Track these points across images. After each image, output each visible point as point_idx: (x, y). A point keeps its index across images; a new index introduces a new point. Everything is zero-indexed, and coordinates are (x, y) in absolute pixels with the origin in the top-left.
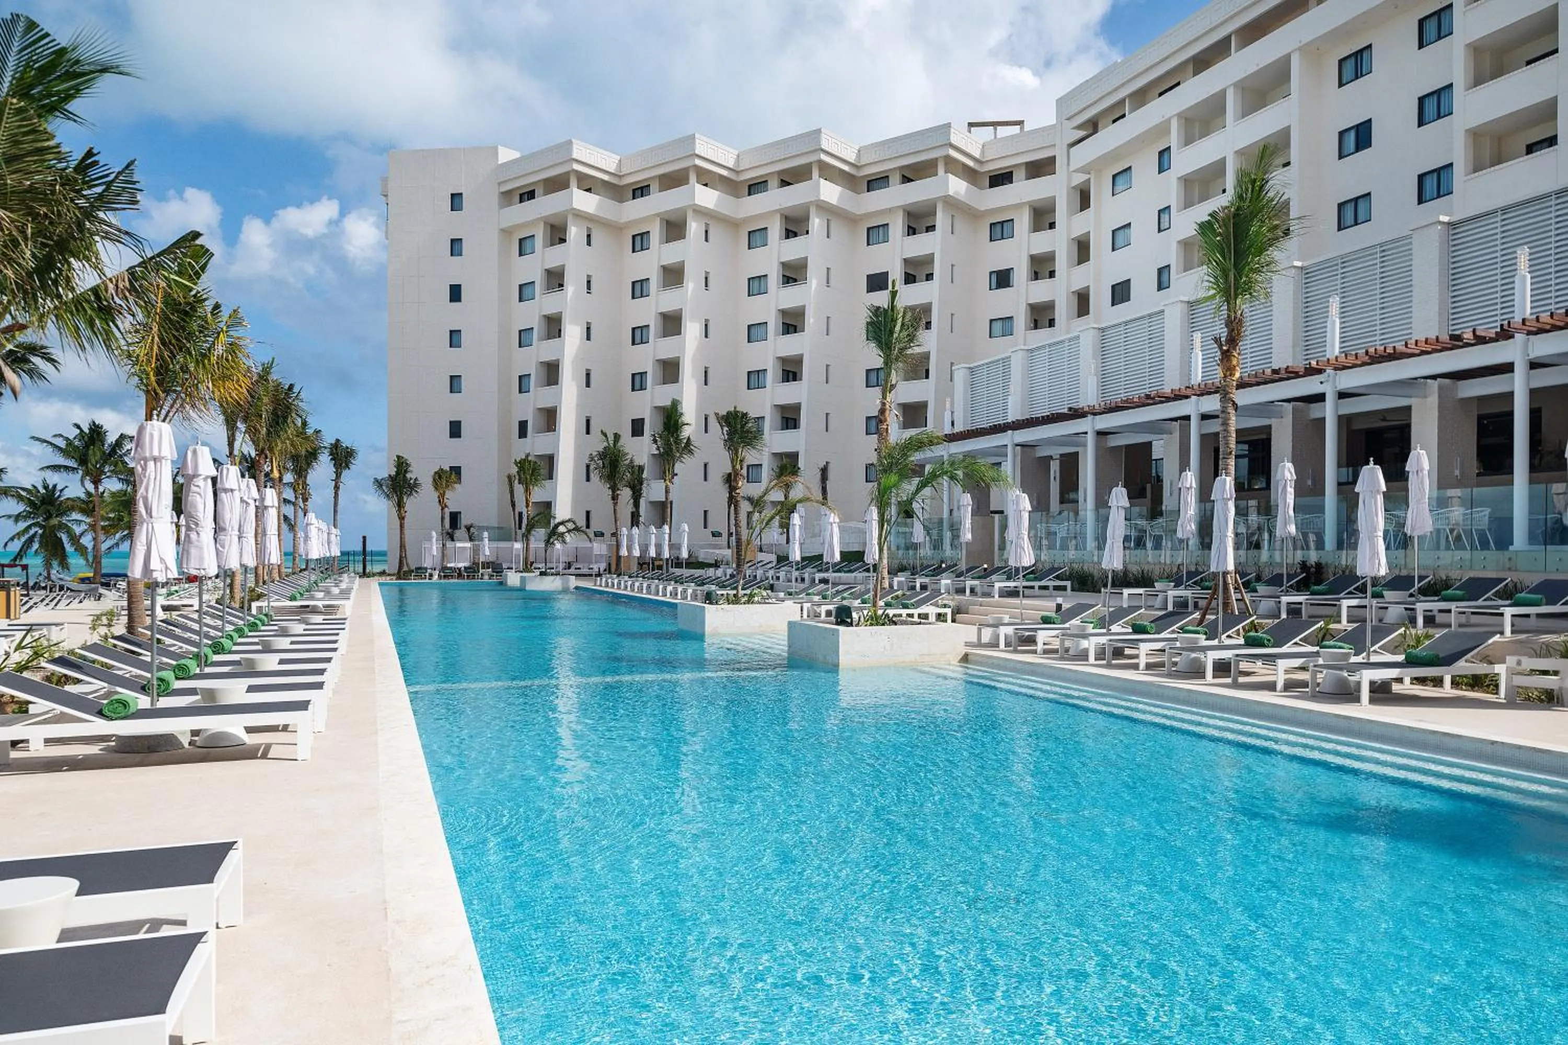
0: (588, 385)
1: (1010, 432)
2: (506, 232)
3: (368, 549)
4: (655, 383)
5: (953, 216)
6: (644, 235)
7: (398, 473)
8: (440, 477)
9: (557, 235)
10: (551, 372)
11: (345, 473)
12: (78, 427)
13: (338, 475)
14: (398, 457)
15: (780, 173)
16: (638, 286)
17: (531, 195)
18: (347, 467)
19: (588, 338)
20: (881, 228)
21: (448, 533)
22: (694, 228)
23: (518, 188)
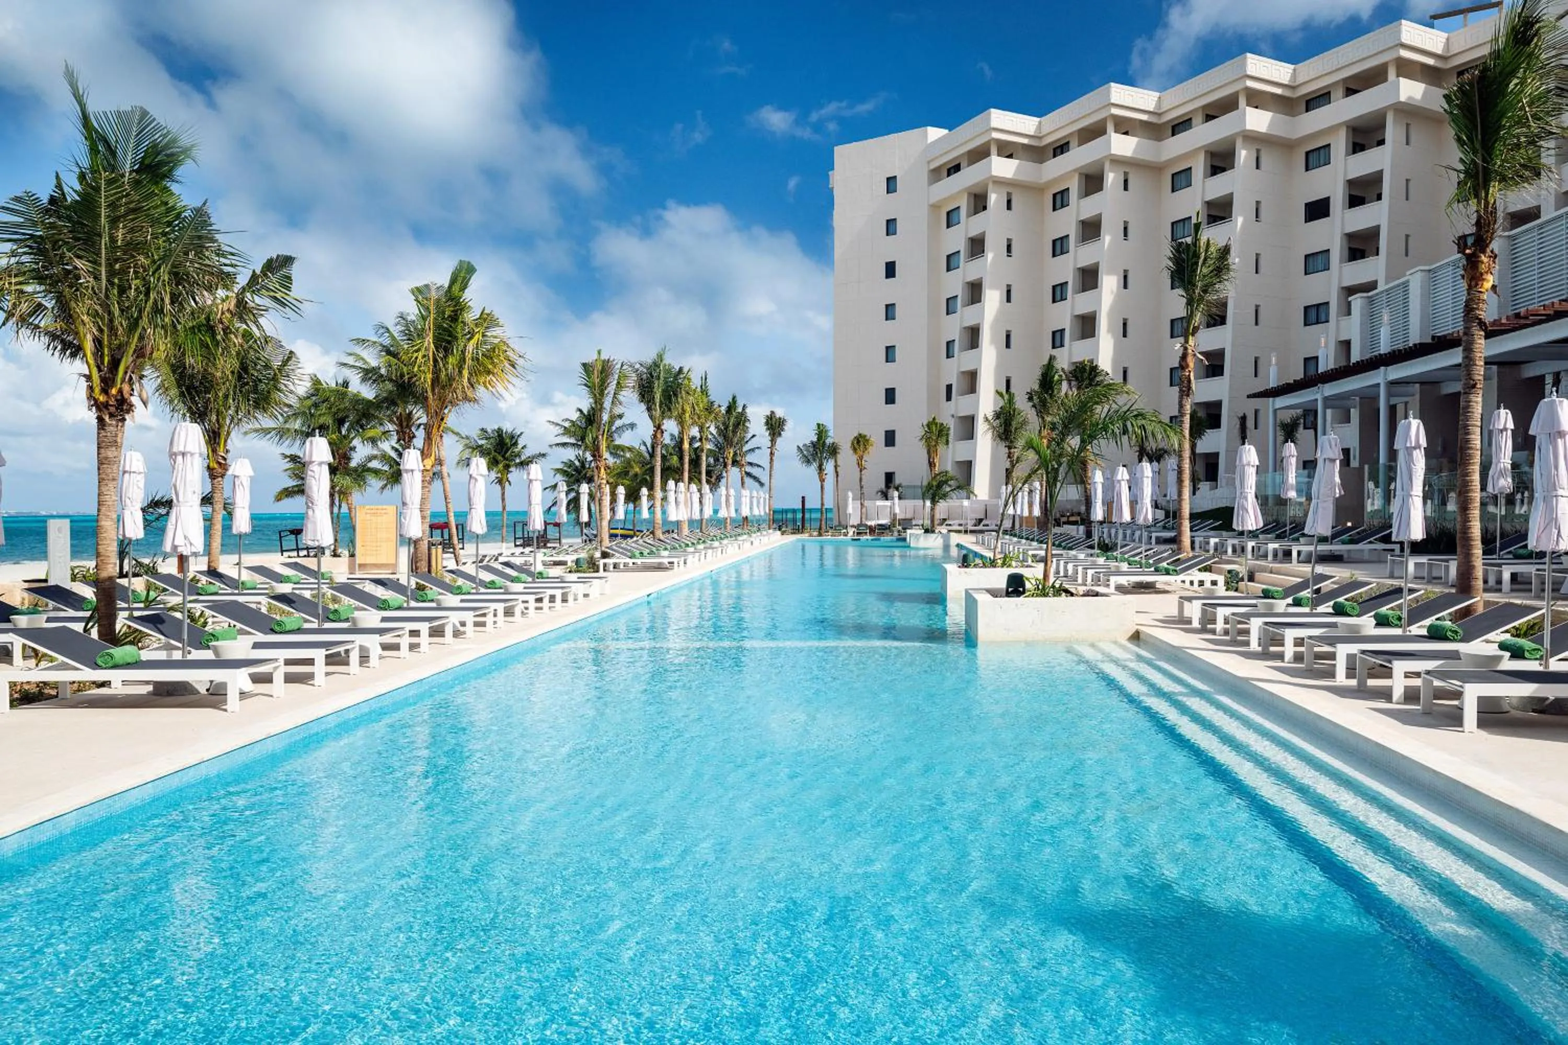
0: (1008, 345)
1: (1382, 368)
2: (935, 207)
3: (807, 506)
4: (1072, 340)
5: (1408, 125)
6: (1064, 193)
7: (819, 439)
8: (858, 442)
9: (979, 202)
10: (973, 336)
11: (779, 440)
12: (580, 411)
13: (773, 441)
14: (819, 425)
15: (1204, 107)
16: (1058, 244)
17: (956, 168)
18: (780, 434)
19: (1009, 300)
20: (1322, 151)
21: (882, 492)
22: (1111, 178)
23: (945, 164)
